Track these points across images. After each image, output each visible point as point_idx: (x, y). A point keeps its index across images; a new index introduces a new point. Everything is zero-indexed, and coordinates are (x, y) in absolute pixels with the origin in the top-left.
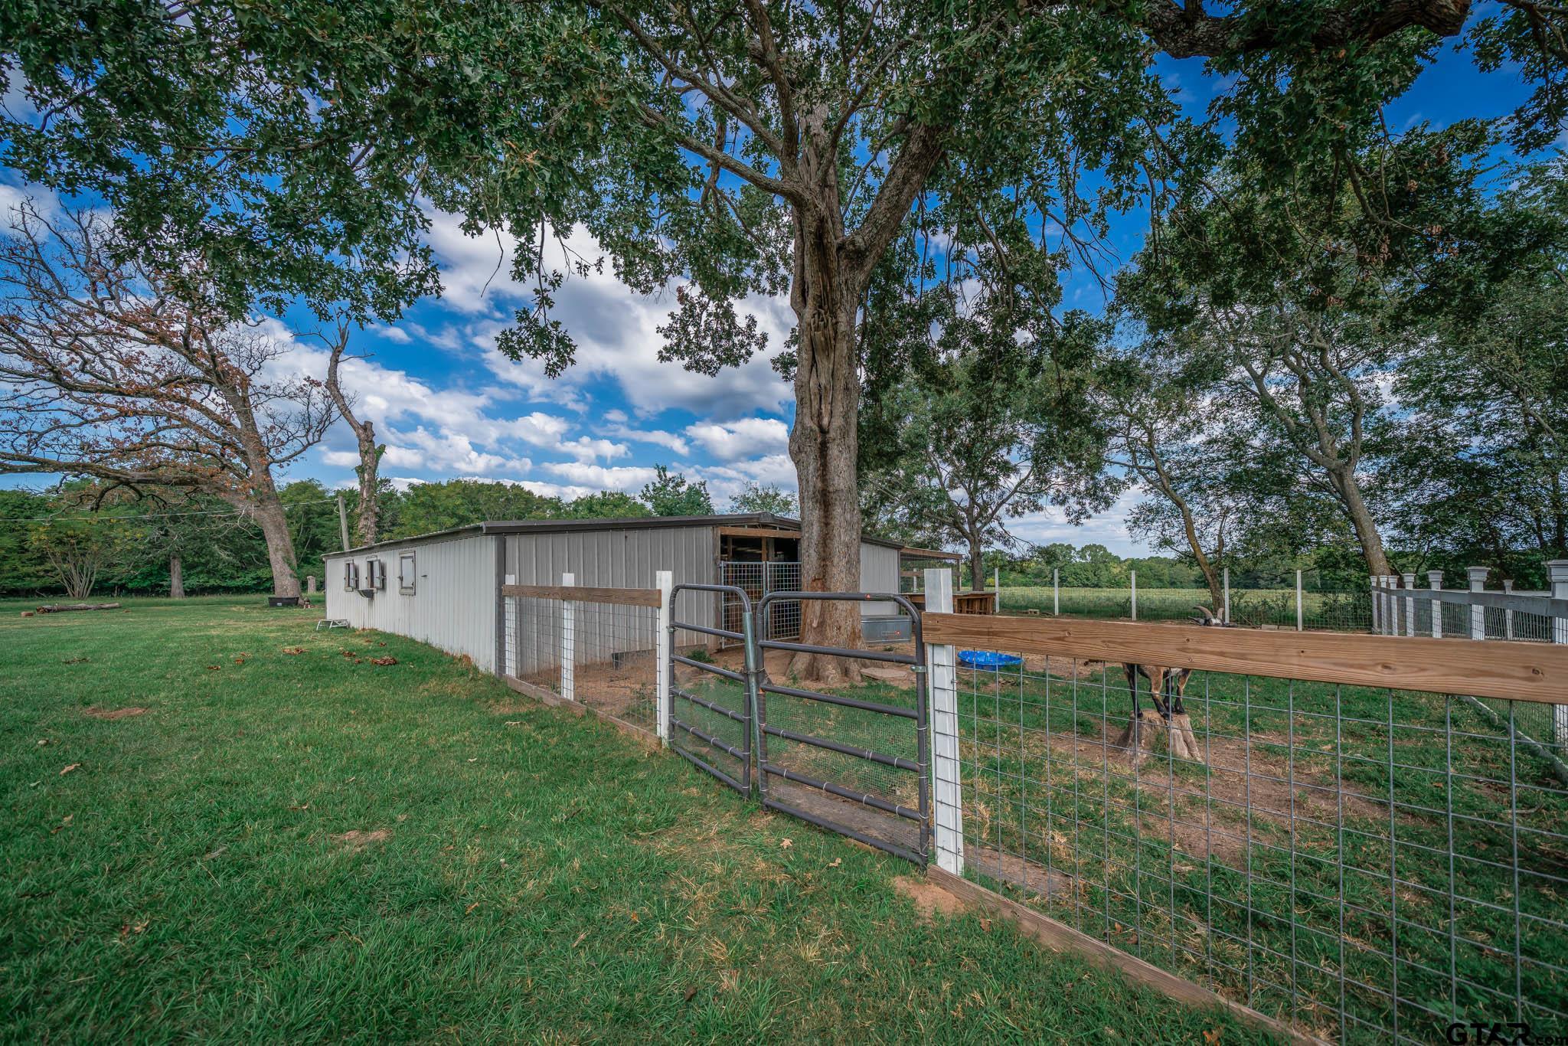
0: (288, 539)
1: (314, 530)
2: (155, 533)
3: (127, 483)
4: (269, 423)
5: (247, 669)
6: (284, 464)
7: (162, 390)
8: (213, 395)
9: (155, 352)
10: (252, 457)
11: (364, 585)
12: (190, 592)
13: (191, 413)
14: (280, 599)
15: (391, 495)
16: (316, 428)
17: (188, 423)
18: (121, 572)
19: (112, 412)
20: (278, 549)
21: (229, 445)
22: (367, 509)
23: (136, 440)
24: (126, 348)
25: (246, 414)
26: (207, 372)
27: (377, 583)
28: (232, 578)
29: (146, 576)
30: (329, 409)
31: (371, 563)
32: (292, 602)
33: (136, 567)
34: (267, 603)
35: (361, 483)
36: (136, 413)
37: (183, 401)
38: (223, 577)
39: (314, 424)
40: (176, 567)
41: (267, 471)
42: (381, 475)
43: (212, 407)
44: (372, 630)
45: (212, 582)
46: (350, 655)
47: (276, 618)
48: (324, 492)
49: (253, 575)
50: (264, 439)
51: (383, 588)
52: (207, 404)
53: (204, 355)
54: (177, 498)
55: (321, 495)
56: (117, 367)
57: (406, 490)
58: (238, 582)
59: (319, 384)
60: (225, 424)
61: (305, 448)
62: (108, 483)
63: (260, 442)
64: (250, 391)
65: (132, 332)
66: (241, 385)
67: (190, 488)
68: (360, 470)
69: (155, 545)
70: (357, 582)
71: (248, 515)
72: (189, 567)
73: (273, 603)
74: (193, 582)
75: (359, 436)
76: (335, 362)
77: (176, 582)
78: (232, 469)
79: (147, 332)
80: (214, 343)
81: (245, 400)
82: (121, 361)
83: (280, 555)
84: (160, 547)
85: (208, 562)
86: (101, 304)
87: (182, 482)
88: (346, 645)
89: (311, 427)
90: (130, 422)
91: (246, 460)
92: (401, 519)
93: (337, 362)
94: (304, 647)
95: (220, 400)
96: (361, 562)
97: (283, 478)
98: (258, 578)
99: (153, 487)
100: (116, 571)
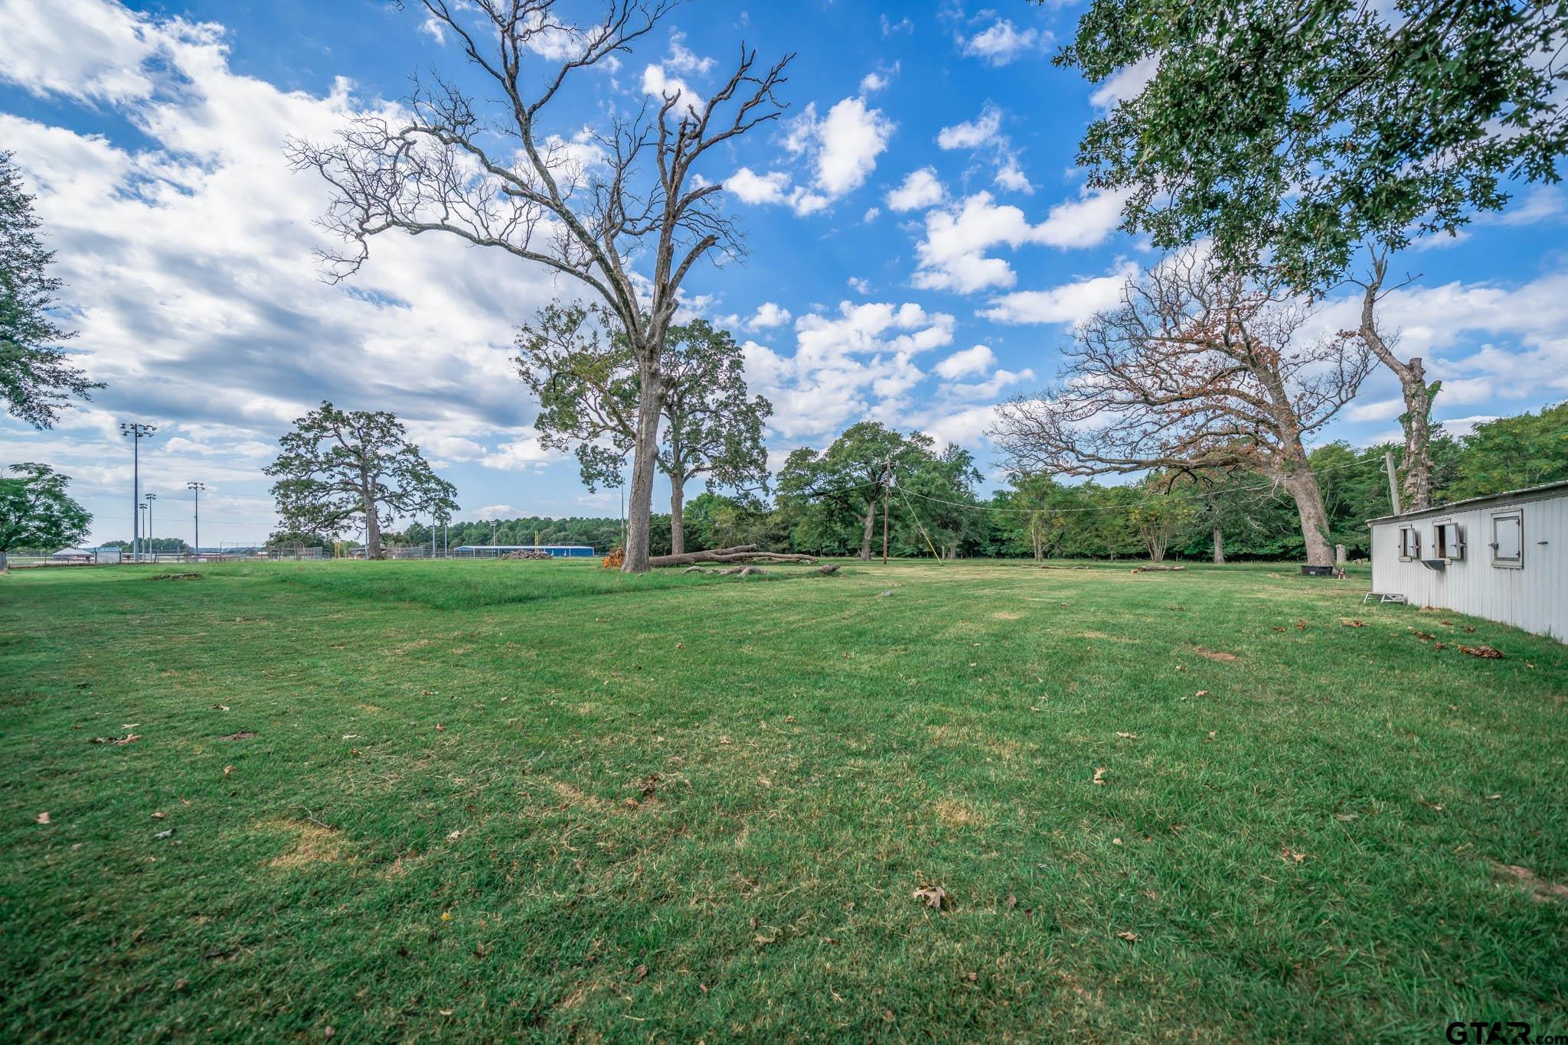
0: (1319, 506)
1: (1341, 495)
2: (1201, 508)
3: (1187, 470)
4: (1299, 392)
5: (1310, 636)
6: (1315, 430)
7: (1209, 387)
8: (1247, 379)
9: (1203, 357)
10: (1283, 429)
11: (1429, 552)
12: (1229, 559)
13: (1232, 402)
14: (1313, 568)
15: (1444, 443)
16: (1348, 385)
17: (1227, 410)
18: (1182, 542)
19: (1176, 415)
20: (1310, 516)
21: (1263, 421)
22: (1416, 464)
23: (1192, 433)
24: (1185, 361)
25: (1277, 389)
26: (1243, 360)
27: (1452, 551)
28: (1262, 546)
29: (1197, 544)
30: (1365, 359)
31: (1442, 530)
32: (1326, 572)
33: (1190, 538)
34: (1299, 570)
35: (1408, 434)
36: (1192, 412)
37: (1225, 392)
38: (1254, 546)
39: (1347, 379)
40: (1218, 537)
41: (1298, 441)
42: (1434, 418)
43: (1247, 391)
44: (1444, 610)
45: (1245, 550)
46: (1426, 636)
47: (1313, 587)
48: (1352, 452)
49: (1280, 544)
50: (1295, 409)
51: (1462, 557)
52: (1244, 389)
53: (1241, 346)
54: (1220, 477)
55: (1349, 457)
56: (1179, 378)
57: (1470, 432)
58: (1266, 551)
59: (1352, 334)
60: (1259, 403)
61: (1337, 408)
62: (1175, 472)
63: (1291, 413)
64: (1280, 365)
65: (1189, 346)
66: (1271, 362)
67: (1231, 467)
68: (1406, 419)
69: (1203, 519)
70: (1418, 551)
71: (1280, 486)
72: (1227, 537)
73: (1306, 571)
74: (1231, 550)
75: (1402, 379)
76: (1371, 301)
77: (1218, 551)
78: (1265, 443)
79: (1198, 343)
80: (1248, 332)
81: (1276, 375)
82: (1181, 374)
83: (1312, 522)
84: (1206, 520)
85: (1241, 532)
86: (1169, 333)
87: (1225, 463)
88: (1416, 624)
89: (1344, 383)
90: (1188, 420)
91: (1278, 434)
92: (1462, 470)
93: (1372, 301)
94: (1364, 621)
95: (1254, 383)
96: (1426, 529)
97: (1312, 444)
98: (1284, 547)
99: (1202, 471)
100: (1178, 540)
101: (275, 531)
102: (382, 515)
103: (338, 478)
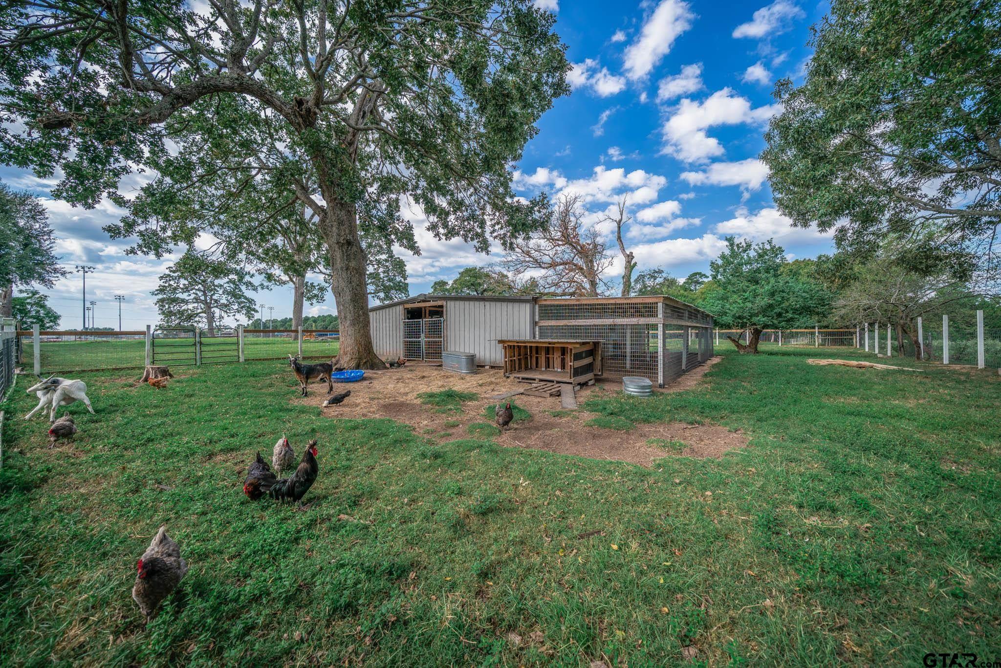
101: (158, 324)
102: (217, 315)
103: (193, 296)
